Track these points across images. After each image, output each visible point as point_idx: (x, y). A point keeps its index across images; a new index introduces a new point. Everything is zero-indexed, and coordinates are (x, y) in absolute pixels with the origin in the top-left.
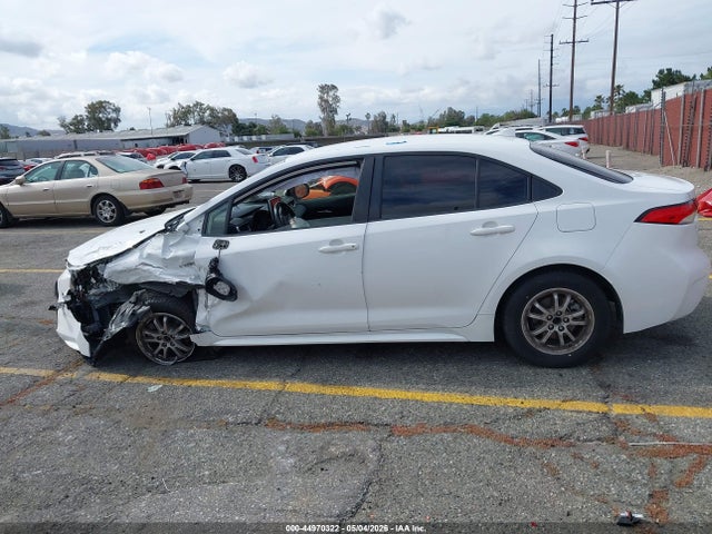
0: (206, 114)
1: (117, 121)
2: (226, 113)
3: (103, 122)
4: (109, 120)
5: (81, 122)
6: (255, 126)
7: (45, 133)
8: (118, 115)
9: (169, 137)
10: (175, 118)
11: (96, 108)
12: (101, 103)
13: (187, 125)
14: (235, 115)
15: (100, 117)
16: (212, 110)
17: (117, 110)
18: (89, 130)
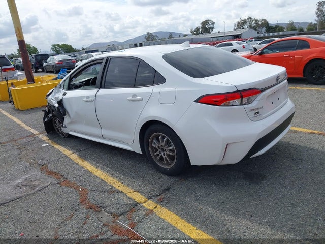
0: (253, 23)
1: (213, 28)
2: (263, 22)
3: (207, 29)
4: (210, 28)
5: (198, 30)
6: (278, 27)
7: (185, 35)
8: (213, 26)
9: (233, 35)
10: (238, 26)
11: (205, 23)
12: (207, 21)
13: (243, 29)
14: (267, 22)
15: (206, 27)
16: (256, 20)
17: (213, 24)
18: (202, 33)
